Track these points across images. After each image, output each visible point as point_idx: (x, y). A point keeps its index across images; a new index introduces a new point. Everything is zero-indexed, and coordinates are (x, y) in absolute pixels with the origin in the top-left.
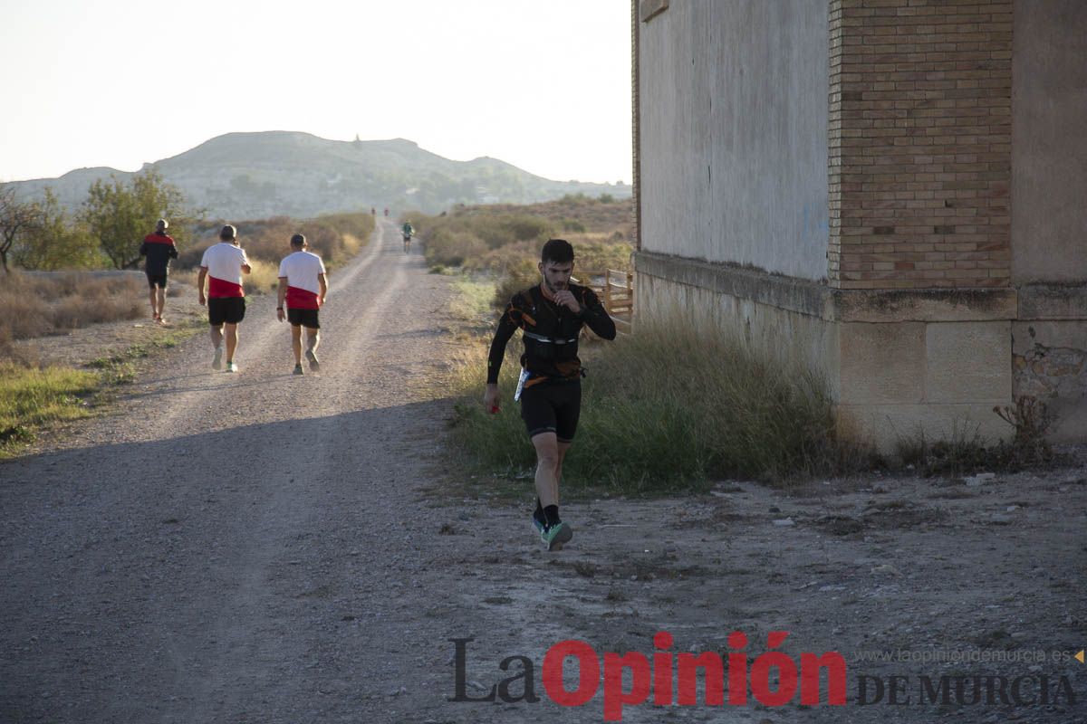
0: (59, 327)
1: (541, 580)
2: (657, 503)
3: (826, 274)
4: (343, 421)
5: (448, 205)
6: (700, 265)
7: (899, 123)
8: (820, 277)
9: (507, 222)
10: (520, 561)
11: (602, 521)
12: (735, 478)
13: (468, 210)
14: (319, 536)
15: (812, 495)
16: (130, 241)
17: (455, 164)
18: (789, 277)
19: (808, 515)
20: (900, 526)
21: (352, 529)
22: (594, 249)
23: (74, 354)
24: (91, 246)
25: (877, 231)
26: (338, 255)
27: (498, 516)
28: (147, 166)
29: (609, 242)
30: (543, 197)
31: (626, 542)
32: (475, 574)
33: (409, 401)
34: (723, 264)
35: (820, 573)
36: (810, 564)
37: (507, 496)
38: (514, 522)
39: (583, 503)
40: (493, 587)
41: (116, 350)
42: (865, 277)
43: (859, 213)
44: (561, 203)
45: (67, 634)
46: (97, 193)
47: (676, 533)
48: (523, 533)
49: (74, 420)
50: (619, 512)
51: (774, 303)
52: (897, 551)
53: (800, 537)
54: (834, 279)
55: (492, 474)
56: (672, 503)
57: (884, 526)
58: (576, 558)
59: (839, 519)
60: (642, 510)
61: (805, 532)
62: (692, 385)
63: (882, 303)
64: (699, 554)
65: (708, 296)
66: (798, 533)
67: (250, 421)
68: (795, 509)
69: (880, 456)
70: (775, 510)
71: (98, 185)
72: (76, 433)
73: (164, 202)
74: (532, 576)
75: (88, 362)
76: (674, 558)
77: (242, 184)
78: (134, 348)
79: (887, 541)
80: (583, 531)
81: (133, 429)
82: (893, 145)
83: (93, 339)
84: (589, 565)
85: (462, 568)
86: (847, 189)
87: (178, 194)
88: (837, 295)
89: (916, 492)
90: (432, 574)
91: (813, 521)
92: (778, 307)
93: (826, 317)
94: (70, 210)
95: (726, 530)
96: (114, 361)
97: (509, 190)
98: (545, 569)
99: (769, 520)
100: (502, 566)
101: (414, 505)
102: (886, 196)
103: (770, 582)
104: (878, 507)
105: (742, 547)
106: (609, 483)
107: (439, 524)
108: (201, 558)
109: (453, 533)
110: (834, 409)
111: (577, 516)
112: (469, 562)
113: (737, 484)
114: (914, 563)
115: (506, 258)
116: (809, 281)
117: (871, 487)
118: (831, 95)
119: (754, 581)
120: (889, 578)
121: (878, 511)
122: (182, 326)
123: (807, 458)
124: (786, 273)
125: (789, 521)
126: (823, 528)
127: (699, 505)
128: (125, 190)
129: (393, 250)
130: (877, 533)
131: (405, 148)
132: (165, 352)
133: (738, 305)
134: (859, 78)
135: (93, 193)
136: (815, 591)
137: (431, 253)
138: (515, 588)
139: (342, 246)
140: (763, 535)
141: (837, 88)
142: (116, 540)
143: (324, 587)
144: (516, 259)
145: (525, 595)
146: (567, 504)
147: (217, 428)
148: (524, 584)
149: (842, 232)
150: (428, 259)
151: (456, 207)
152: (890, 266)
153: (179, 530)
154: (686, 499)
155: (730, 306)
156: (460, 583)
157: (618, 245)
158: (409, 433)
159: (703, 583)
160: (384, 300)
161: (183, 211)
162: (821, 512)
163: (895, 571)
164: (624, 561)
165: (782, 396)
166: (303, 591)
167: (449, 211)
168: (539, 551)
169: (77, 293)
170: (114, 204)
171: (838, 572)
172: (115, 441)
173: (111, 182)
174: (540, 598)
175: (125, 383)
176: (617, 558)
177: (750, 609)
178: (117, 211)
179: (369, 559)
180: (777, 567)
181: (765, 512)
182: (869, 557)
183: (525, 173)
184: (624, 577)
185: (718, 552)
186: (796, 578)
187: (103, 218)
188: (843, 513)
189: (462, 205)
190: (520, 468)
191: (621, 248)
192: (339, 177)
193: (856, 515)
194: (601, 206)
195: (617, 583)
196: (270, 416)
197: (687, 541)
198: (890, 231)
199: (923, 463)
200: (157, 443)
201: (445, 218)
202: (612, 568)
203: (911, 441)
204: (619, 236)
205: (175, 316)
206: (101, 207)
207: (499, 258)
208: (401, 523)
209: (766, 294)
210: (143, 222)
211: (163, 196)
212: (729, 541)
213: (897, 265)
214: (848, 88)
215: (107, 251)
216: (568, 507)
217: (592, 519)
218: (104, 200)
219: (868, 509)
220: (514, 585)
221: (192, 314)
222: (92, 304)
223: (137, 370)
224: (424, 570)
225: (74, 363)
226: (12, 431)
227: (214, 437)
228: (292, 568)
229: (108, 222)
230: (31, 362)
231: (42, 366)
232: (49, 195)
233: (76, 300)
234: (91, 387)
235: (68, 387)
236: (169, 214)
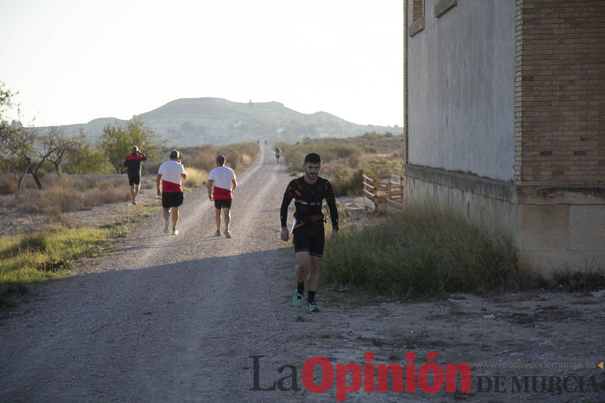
0: (87, 206)
1: (353, 347)
2: (417, 305)
3: (512, 177)
4: (242, 258)
5: (300, 138)
6: (442, 172)
7: (554, 93)
8: (509, 179)
9: (333, 148)
10: (340, 337)
11: (387, 315)
12: (461, 292)
13: (311, 141)
14: (229, 322)
15: (505, 301)
17: (305, 115)
18: (493, 180)
19: (503, 313)
20: (555, 319)
21: (248, 318)
22: (381, 163)
23: (94, 220)
24: (104, 161)
25: (542, 154)
26: (239, 166)
27: (329, 312)
29: (390, 159)
30: (353, 134)
31: (400, 327)
32: (315, 344)
33: (279, 247)
34: (454, 172)
35: (510, 345)
36: (504, 340)
37: (334, 301)
38: (337, 315)
39: (376, 305)
40: (326, 351)
41: (118, 219)
42: (536, 178)
43: (530, 144)
44: (363, 137)
45: (92, 376)
46: (107, 131)
47: (428, 322)
48: (342, 321)
49: (95, 257)
50: (396, 310)
51: (484, 193)
52: (554, 333)
53: (499, 325)
54: (518, 180)
55: (325, 288)
56: (425, 305)
57: (546, 319)
58: (372, 336)
59: (521, 315)
60: (409, 309)
61: (501, 322)
62: (437, 239)
63: (545, 194)
64: (441, 334)
65: (446, 189)
66: (497, 323)
67: (191, 258)
68: (496, 309)
69: (544, 280)
70: (485, 310)
71: (108, 128)
72: (96, 264)
73: (144, 137)
74: (347, 345)
75: (103, 225)
76: (427, 336)
77: (187, 126)
78: (127, 217)
79: (548, 328)
80: (376, 321)
81: (127, 262)
82: (551, 105)
83: (105, 212)
84: (380, 339)
85: (308, 341)
86: (525, 130)
87: (151, 132)
88: (519, 189)
89: (565, 300)
90: (291, 344)
91: (506, 316)
92: (486, 196)
93: (513, 202)
94: (93, 141)
95: (456, 321)
96: (116, 224)
97: (334, 130)
98: (356, 342)
99: (481, 316)
100: (331, 340)
101: (281, 305)
102: (547, 134)
103: (482, 350)
104: (542, 309)
105: (466, 329)
106: (390, 294)
107: (295, 316)
108: (164, 334)
109: (304, 321)
110: (517, 253)
111: (372, 312)
112: (313, 337)
113: (462, 295)
114: (563, 341)
115: (332, 167)
116: (503, 181)
117: (539, 297)
118: (516, 77)
119: (472, 349)
120: (548, 348)
121: (543, 311)
122: (153, 205)
123: (502, 281)
124: (490, 177)
125: (492, 316)
126: (511, 320)
127: (441, 306)
128: (123, 130)
129: (270, 163)
130: (543, 323)
131: (277, 107)
132: (144, 219)
133: (463, 194)
134: (532, 68)
135: (106, 132)
136: (507, 356)
137: (291, 165)
138: (338, 352)
139: (242, 161)
140: (477, 324)
141: (520, 74)
142: (118, 324)
143: (232, 351)
144: (338, 168)
145: (344, 356)
146: (367, 305)
147: (173, 262)
148: (343, 350)
149: (522, 154)
150: (289, 168)
151: (304, 139)
152: (550, 173)
153: (152, 318)
154: (433, 304)
155: (458, 195)
156: (308, 349)
157: (395, 161)
158: (279, 265)
159: (444, 350)
160: (264, 191)
161: (154, 142)
162: (511, 311)
163: (552, 345)
164: (399, 338)
165: (488, 246)
166: (221, 353)
167: (301, 142)
168: (351, 332)
169: (97, 187)
170: (117, 138)
171: (520, 345)
172: (117, 269)
173: (115, 126)
174: (352, 358)
175: (123, 236)
176: (395, 336)
177: (471, 365)
178: (118, 142)
179: (257, 335)
180: (485, 342)
181: (479, 311)
182: (537, 336)
183: (343, 121)
184: (399, 346)
185: (452, 333)
186: (496, 348)
187: (111, 146)
188: (523, 312)
189: (308, 138)
190: (341, 285)
191: (397, 162)
192: (240, 123)
193: (531, 313)
194: (385, 139)
195: (395, 350)
196: (202, 255)
197: (434, 327)
198: (549, 153)
199: (568, 284)
200: (140, 270)
201: (299, 145)
202: (392, 341)
203: (561, 272)
204: (395, 156)
205: (150, 199)
206: (110, 139)
207: (328, 168)
208: (274, 315)
209: (479, 188)
211: (143, 133)
212: (458, 327)
213: (554, 173)
214: (526, 74)
215: (113, 164)
216: (367, 307)
217: (381, 314)
218: (112, 135)
219: (537, 310)
220: (337, 351)
222: (104, 193)
223: (129, 230)
224: (288, 341)
225: (94, 226)
226: (61, 263)
227: (171, 267)
228: (214, 340)
229: (114, 148)
230: (72, 226)
231: (78, 227)
232: (82, 133)
233: (96, 191)
234: (104, 239)
235: (92, 239)
236: (147, 143)
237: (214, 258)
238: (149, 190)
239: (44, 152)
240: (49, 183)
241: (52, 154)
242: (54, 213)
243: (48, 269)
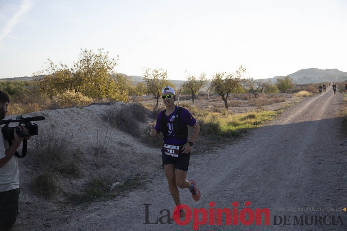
0: (270, 103)
4: (321, 121)
14: (315, 145)
16: (284, 88)
21: (322, 144)
23: (272, 108)
24: (277, 89)
28: (288, 75)
33: (335, 117)
45: (264, 163)
46: (278, 80)
49: (270, 120)
67: (302, 121)
73: (290, 81)
75: (274, 110)
77: (305, 78)
78: (283, 107)
81: (281, 122)
83: (276, 105)
85: (345, 153)
87: (293, 80)
90: (338, 154)
94: (273, 83)
96: (279, 109)
101: (335, 139)
107: (340, 143)
108: (291, 149)
109: (343, 145)
122: (292, 103)
128: (283, 79)
131: (336, 70)
132: (288, 108)
135: (277, 80)
142: (275, 144)
143: (315, 156)
153: (287, 143)
156: (344, 157)
158: (334, 124)
161: (294, 83)
166: (311, 157)
169: (274, 97)
170: (281, 82)
172: (277, 125)
173: (281, 78)
175: (280, 114)
179: (325, 150)
187: (279, 84)
192: (323, 76)
196: (307, 120)
200: (285, 125)
205: (291, 101)
206: (279, 82)
208: (332, 143)
210: (286, 85)
215: (280, 90)
221: (294, 101)
222: (276, 99)
223: (283, 111)
225: (272, 110)
226: (259, 122)
227: (296, 124)
228: (309, 152)
229: (280, 85)
230: (264, 110)
231: (266, 110)
232: (270, 81)
233: (273, 99)
234: (274, 114)
235: (270, 114)
236: (291, 83)
237: (311, 121)
238: (291, 98)
239: (257, 87)
240: (259, 96)
241: (260, 88)
242: (259, 106)
243: (255, 124)
